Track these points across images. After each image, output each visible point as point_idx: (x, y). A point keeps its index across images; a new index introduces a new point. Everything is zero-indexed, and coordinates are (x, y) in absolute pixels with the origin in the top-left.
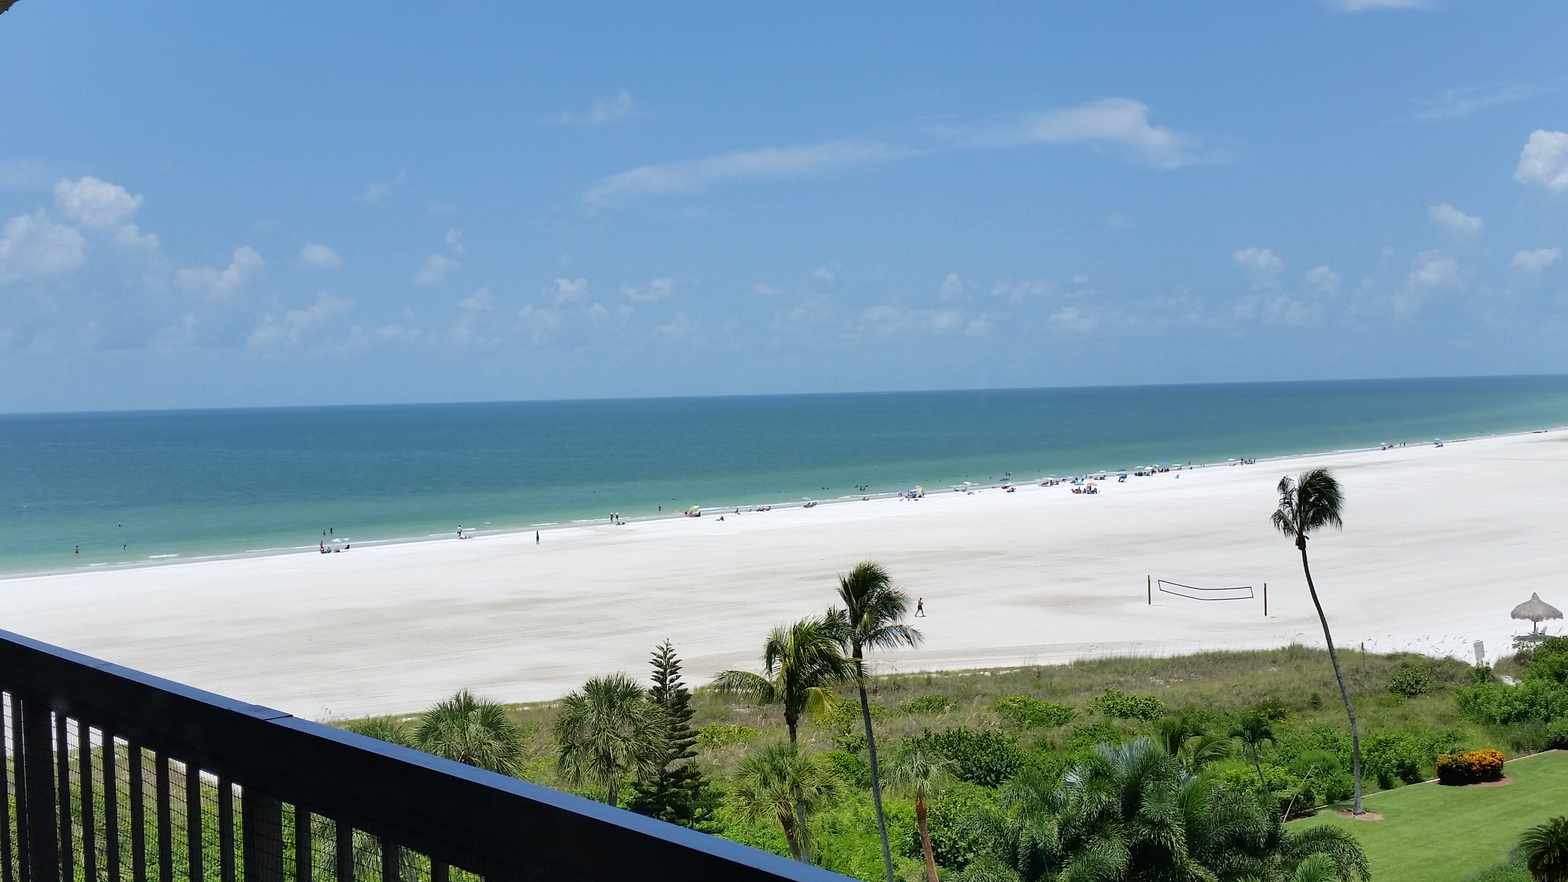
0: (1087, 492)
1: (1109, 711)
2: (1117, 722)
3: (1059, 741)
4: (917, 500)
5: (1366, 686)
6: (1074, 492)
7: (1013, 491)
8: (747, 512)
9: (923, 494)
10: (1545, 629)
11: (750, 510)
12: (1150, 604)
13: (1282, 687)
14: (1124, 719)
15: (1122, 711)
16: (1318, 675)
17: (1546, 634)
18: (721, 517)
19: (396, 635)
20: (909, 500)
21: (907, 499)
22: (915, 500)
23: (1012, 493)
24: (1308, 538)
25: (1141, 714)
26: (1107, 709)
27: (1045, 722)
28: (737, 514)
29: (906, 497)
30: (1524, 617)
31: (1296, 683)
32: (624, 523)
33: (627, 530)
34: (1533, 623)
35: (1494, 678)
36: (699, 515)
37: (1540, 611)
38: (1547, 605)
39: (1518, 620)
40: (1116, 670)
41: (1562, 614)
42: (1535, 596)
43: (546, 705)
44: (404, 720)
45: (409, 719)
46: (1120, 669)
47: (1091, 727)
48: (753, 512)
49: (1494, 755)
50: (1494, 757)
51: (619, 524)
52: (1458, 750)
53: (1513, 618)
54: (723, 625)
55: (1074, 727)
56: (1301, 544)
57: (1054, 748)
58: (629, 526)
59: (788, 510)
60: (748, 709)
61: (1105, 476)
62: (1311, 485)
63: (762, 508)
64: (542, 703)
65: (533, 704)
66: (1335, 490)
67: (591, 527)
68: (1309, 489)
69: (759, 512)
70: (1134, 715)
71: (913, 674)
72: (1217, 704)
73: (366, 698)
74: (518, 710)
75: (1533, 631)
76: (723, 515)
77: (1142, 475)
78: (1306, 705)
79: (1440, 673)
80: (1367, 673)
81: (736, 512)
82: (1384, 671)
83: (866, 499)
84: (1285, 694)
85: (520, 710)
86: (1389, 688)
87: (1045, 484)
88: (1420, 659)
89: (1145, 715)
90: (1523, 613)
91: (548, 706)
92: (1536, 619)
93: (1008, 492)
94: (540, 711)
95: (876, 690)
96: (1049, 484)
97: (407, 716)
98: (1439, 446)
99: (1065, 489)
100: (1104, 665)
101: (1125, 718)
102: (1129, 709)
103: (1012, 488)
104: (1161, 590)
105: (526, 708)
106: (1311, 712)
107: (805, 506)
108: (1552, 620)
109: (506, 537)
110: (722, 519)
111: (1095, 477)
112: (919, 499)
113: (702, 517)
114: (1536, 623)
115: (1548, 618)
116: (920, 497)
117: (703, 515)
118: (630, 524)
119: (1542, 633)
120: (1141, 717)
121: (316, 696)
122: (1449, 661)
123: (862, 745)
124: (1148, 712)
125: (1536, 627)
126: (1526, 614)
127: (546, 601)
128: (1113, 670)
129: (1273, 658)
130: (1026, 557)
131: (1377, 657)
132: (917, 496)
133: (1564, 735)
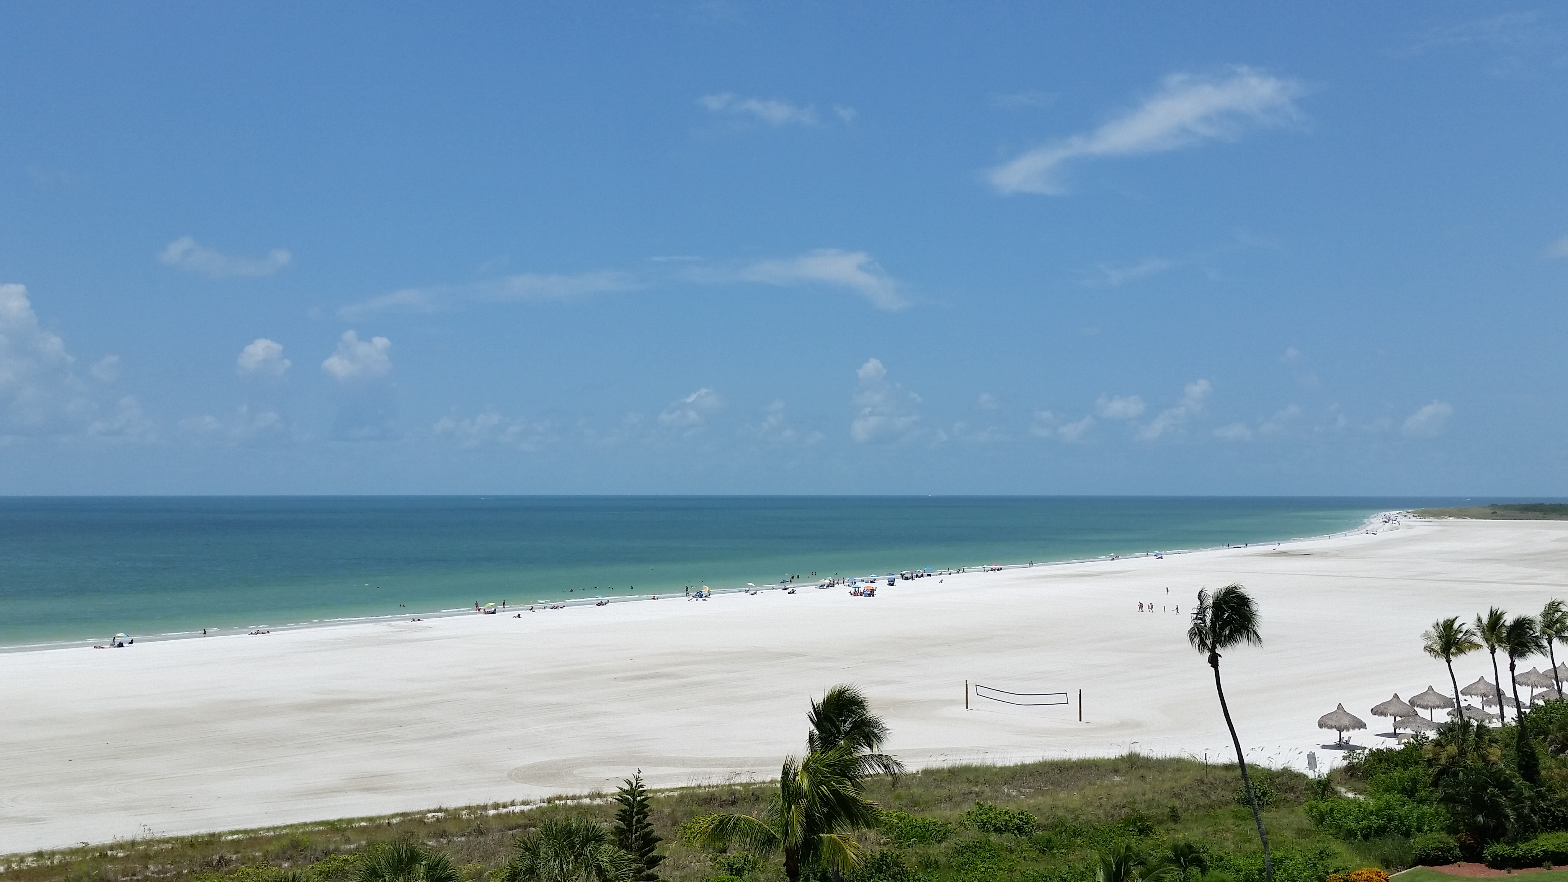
0: (863, 595)
1: (983, 826)
2: (994, 838)
3: (943, 860)
4: (705, 600)
5: (1213, 798)
6: (851, 594)
7: (793, 592)
8: (541, 610)
9: (710, 594)
10: (1350, 738)
11: (545, 608)
12: (967, 708)
13: (1138, 798)
14: (999, 835)
15: (997, 826)
16: (1167, 786)
17: (1350, 744)
18: (518, 615)
19: (200, 739)
20: (697, 600)
21: (696, 599)
22: (703, 600)
23: (793, 594)
24: (1220, 656)
25: (1016, 829)
26: (982, 823)
27: (925, 839)
28: (531, 611)
29: (694, 597)
30: (1331, 727)
31: (1150, 795)
32: (419, 620)
33: (424, 627)
34: (1339, 732)
35: (1333, 790)
36: (494, 612)
37: (1346, 721)
38: (1351, 715)
39: (1325, 730)
40: (968, 779)
41: (1365, 725)
42: (1340, 706)
43: (384, 820)
44: (229, 838)
45: (235, 837)
46: (971, 778)
47: (971, 844)
48: (547, 610)
49: (1379, 874)
50: (1379, 876)
51: (414, 620)
52: (1341, 869)
53: (1320, 728)
54: (550, 728)
55: (956, 843)
56: (1214, 661)
57: (938, 867)
58: (425, 622)
59: (581, 608)
60: (605, 823)
61: (875, 580)
62: (1226, 602)
63: (556, 606)
64: (380, 818)
65: (370, 819)
66: (1249, 608)
67: (385, 623)
68: (1224, 606)
69: (554, 609)
70: (1009, 831)
71: (764, 782)
72: (1084, 817)
73: (181, 811)
74: (354, 826)
75: (1339, 740)
76: (519, 612)
77: (908, 580)
78: (1165, 818)
79: (1280, 784)
80: (1212, 784)
81: (530, 610)
82: (1226, 782)
83: (656, 598)
84: (1143, 806)
85: (357, 825)
86: (1236, 800)
87: (822, 586)
88: (1256, 769)
89: (1020, 829)
90: (1330, 723)
91: (387, 822)
92: (1340, 730)
93: (789, 593)
94: (379, 827)
95: (734, 801)
96: (825, 587)
97: (232, 833)
98: (1159, 558)
99: (842, 591)
100: (955, 773)
101: (1000, 833)
102: (1004, 823)
103: (793, 590)
104: (978, 694)
105: (363, 824)
106: (1172, 825)
107: (597, 605)
108: (1357, 730)
109: (298, 633)
110: (519, 616)
111: (866, 580)
112: (706, 598)
113: (497, 614)
114: (1342, 732)
115: (1353, 729)
116: (706, 596)
117: (499, 612)
118: (425, 620)
119: (1347, 743)
120: (1016, 831)
121: (125, 809)
122: (1286, 772)
123: (745, 867)
124: (1023, 827)
125: (1342, 737)
126: (1334, 724)
127: (356, 702)
128: (964, 779)
129: (1114, 767)
130: (829, 658)
131: (1214, 767)
132: (704, 596)
133: (1429, 851)
